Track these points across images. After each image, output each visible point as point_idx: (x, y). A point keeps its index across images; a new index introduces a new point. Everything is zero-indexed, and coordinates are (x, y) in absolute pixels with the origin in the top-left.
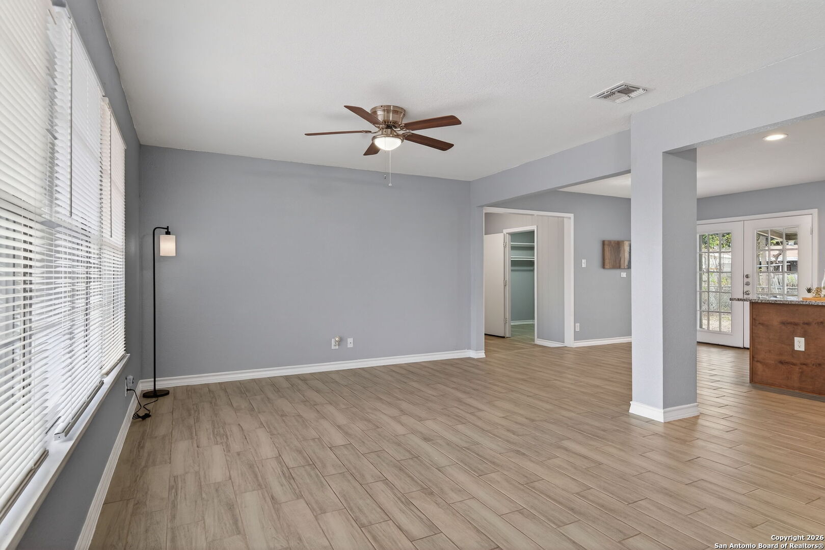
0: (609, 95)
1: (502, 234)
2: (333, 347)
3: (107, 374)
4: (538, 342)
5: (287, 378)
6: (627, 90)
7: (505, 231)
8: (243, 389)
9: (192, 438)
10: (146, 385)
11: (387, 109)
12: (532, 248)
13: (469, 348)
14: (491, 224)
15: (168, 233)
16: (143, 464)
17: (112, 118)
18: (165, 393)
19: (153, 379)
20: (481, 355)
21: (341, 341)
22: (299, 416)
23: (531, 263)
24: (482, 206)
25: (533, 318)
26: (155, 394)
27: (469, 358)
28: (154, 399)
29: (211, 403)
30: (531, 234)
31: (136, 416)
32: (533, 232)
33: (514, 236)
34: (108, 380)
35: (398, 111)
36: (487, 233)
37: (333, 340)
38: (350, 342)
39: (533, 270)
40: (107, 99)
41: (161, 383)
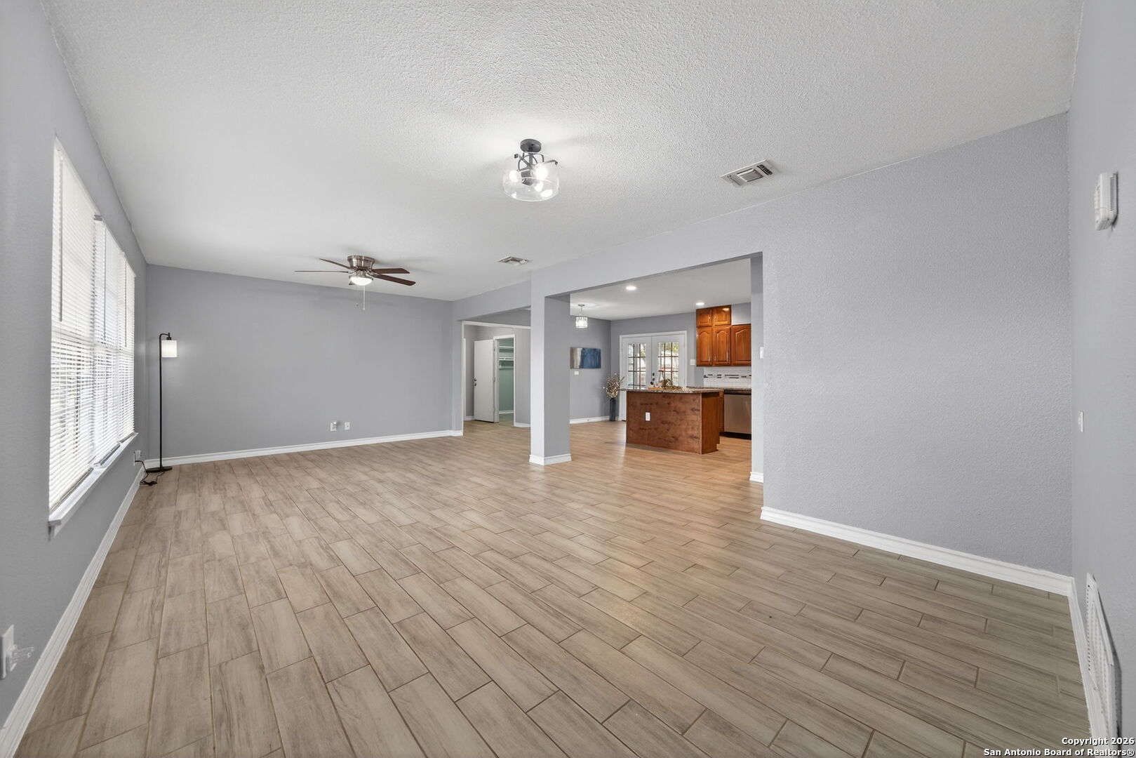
0: (507, 261)
1: (492, 340)
2: (332, 430)
3: (122, 441)
4: (516, 425)
5: (288, 454)
6: (514, 260)
7: (495, 338)
8: (246, 464)
9: (195, 492)
10: (153, 463)
11: (360, 259)
12: (512, 351)
13: (451, 429)
14: (477, 334)
15: (169, 338)
16: (152, 507)
17: (127, 264)
18: (170, 469)
19: (159, 459)
20: (460, 433)
21: (339, 424)
22: (291, 475)
23: (511, 363)
24: (461, 321)
25: (513, 409)
26: (162, 470)
27: (451, 437)
28: (160, 473)
29: (215, 472)
30: (511, 340)
31: (144, 482)
32: (512, 339)
33: (501, 341)
34: (123, 446)
35: (368, 260)
36: (477, 340)
37: (332, 424)
38: (347, 426)
39: (513, 369)
40: (124, 253)
41: (168, 462)
